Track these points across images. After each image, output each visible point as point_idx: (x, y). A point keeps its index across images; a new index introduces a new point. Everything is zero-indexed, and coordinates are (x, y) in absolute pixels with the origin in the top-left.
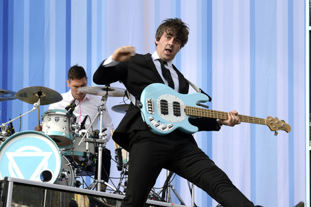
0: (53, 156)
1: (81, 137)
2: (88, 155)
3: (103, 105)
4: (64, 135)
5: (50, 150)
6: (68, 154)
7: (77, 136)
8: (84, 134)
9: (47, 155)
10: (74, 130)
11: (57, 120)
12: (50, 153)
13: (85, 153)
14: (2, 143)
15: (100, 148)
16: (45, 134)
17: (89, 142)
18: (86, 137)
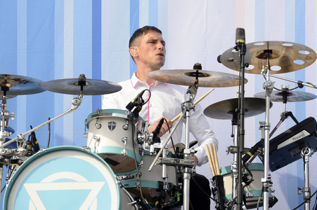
0: (105, 189)
1: (153, 155)
2: (166, 187)
3: (190, 101)
4: (124, 152)
5: (101, 178)
6: (132, 185)
7: (147, 154)
8: (157, 150)
9: (96, 187)
10: (142, 143)
11: (112, 127)
12: (101, 184)
13: (161, 184)
14: (18, 168)
15: (185, 175)
16: (92, 151)
17: (168, 164)
18: (161, 156)
